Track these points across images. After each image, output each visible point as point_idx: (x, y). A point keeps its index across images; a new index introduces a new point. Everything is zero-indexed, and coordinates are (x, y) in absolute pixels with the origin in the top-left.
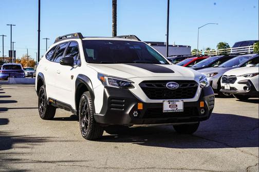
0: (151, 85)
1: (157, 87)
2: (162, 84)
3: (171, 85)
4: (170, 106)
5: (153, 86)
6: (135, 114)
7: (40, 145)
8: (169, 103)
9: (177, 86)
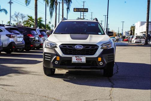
0: (66, 47)
1: (69, 48)
2: (72, 46)
3: (78, 47)
4: (76, 59)
5: (67, 47)
6: (56, 63)
7: (18, 75)
8: (76, 58)
9: (82, 48)
